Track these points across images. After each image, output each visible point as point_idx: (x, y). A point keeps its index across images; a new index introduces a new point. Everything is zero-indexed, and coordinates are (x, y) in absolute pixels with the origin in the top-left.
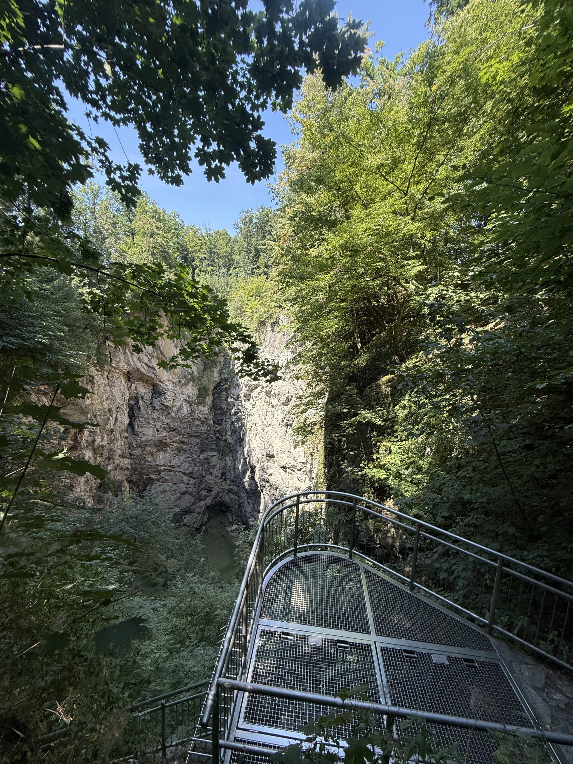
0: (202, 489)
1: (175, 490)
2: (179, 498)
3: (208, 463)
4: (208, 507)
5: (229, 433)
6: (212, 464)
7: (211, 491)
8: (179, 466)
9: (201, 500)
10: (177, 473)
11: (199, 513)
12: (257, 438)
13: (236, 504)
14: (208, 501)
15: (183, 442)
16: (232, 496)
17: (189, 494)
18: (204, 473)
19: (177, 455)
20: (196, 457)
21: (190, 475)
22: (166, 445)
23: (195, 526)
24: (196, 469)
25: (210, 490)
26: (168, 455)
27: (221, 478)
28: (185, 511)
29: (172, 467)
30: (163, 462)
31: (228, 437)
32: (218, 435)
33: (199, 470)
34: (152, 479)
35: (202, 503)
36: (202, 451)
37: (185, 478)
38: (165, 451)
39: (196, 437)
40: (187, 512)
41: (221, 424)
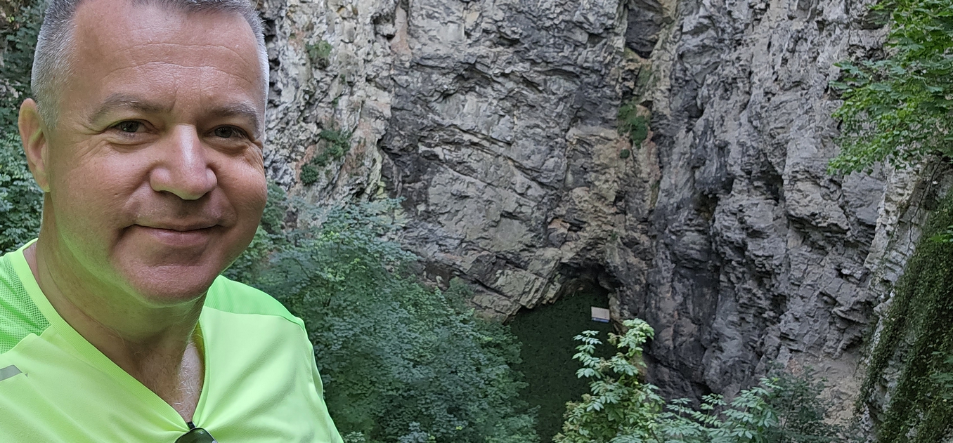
0: (556, 217)
1: (490, 202)
2: (496, 224)
3: (588, 155)
4: (562, 267)
5: (664, 85)
6: (596, 161)
7: (580, 228)
8: (509, 144)
9: (548, 244)
10: (501, 159)
11: (538, 274)
12: (744, 117)
13: (637, 282)
14: (567, 254)
15: (530, 84)
16: (632, 260)
17: (522, 221)
18: (570, 178)
19: (509, 112)
20: (557, 130)
21: (533, 174)
22: (488, 81)
23: (524, 301)
24: (550, 163)
25: (577, 226)
26: (485, 106)
27: (614, 204)
28: (505, 258)
29: (493, 141)
30: (469, 124)
31: (658, 95)
32: (631, 84)
33: (557, 166)
34: (436, 156)
35: (550, 252)
36: (576, 119)
37: (519, 178)
38: (480, 95)
39: (570, 76)
40: (508, 262)
41: (646, 55)
